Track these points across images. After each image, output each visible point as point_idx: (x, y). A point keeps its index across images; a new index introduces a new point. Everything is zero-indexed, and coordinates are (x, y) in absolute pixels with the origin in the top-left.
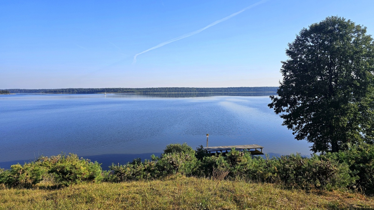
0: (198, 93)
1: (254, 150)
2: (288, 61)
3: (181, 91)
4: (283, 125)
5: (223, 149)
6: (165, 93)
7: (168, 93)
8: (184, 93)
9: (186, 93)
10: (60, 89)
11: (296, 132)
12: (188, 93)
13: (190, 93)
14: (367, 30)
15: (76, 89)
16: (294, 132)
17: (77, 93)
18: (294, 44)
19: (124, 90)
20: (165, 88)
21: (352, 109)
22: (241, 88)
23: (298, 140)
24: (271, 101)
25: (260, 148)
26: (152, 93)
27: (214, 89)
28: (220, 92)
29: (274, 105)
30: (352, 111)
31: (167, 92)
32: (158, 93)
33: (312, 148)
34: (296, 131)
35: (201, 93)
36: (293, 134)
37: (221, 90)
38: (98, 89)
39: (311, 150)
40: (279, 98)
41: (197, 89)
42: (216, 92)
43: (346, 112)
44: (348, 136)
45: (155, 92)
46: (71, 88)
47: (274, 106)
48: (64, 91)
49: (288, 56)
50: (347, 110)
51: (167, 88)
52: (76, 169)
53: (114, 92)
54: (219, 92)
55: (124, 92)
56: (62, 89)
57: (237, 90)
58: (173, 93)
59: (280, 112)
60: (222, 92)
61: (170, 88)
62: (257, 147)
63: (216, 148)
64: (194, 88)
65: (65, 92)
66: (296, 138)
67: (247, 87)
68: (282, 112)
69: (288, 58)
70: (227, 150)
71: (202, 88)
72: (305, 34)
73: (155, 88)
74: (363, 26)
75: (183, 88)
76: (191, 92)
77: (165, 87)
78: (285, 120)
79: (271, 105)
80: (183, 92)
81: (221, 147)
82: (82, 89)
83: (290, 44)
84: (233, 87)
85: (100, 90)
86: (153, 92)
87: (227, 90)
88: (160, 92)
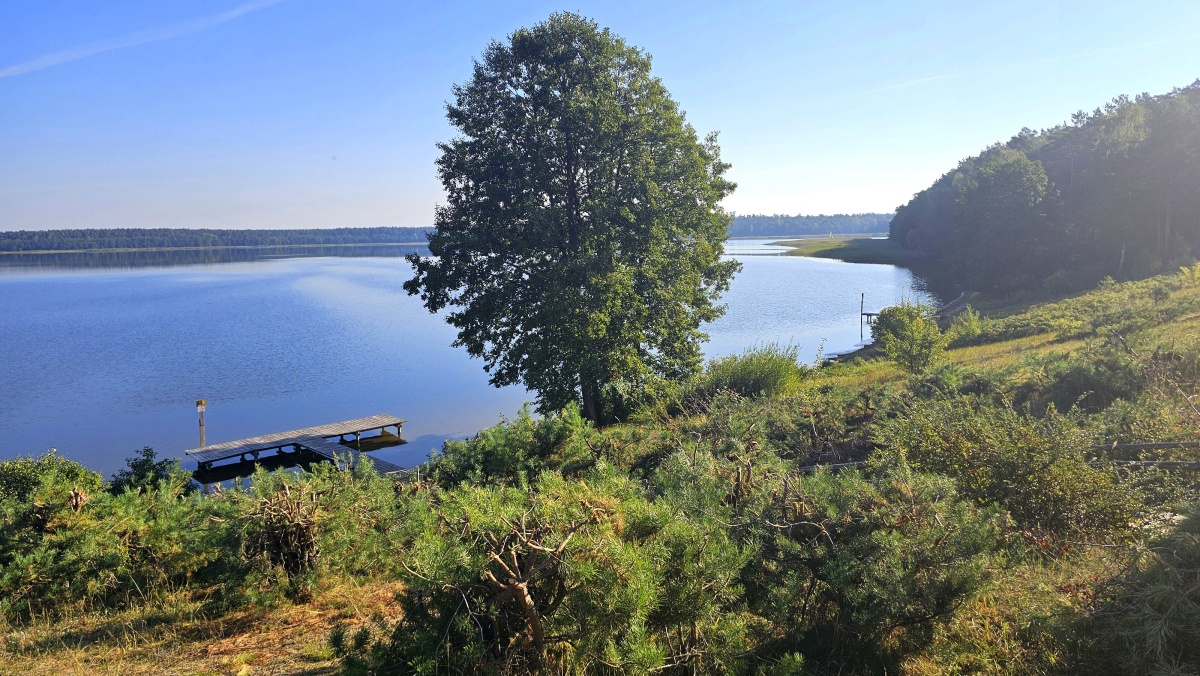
0: (227, 250)
1: (378, 432)
2: (455, 144)
3: (153, 243)
4: (456, 345)
5: (263, 444)
6: (81, 251)
7: (96, 251)
8: (168, 249)
9: (176, 249)
11: (493, 365)
12: (183, 249)
13: (194, 248)
14: (652, 62)
16: (488, 363)
18: (471, 90)
20: (84, 233)
21: (618, 287)
22: (381, 230)
23: (498, 386)
24: (411, 274)
25: (394, 425)
26: (22, 252)
27: (286, 235)
28: (311, 246)
29: (422, 283)
30: (616, 293)
31: (90, 246)
32: (52, 252)
33: (539, 406)
34: (492, 360)
35: (238, 250)
36: (487, 369)
37: (311, 237)
39: (538, 410)
40: (435, 260)
41: (222, 234)
42: (296, 246)
43: (603, 297)
44: (613, 364)
45: (37, 248)
47: (424, 287)
49: (455, 126)
50: (604, 292)
51: (92, 232)
54: (306, 246)
57: (367, 238)
58: (120, 250)
59: (442, 304)
60: (315, 246)
61: (103, 233)
62: (387, 421)
63: (237, 444)
64: (208, 231)
66: (492, 381)
67: (400, 229)
68: (448, 304)
69: (456, 134)
70: (280, 447)
71: (243, 232)
72: (500, 60)
73: (34, 233)
74: (644, 52)
75: (165, 232)
76: (196, 244)
77: (83, 228)
78: (461, 330)
79: (411, 287)
80: (161, 244)
81: (258, 440)
83: (459, 89)
84: (355, 229)
86: (27, 249)
87: (332, 237)
88: (59, 248)
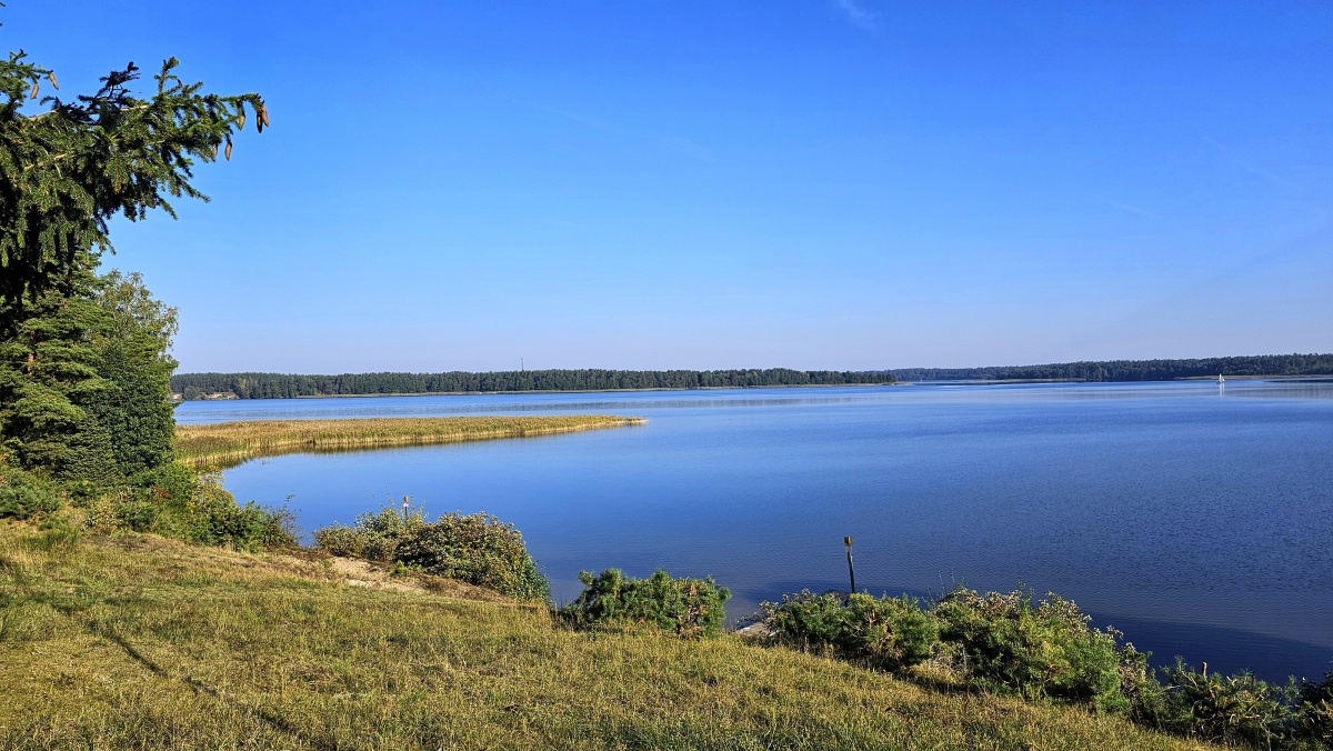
10: (1047, 366)
15: (1103, 365)
17: (1105, 379)
19: (1314, 363)
38: (1193, 362)
46: (1085, 360)
48: (1061, 371)
52: (1025, 644)
53: (1269, 374)
55: (1318, 372)
56: (1054, 366)
65: (1064, 376)
82: (1125, 363)
85: (1199, 365)
